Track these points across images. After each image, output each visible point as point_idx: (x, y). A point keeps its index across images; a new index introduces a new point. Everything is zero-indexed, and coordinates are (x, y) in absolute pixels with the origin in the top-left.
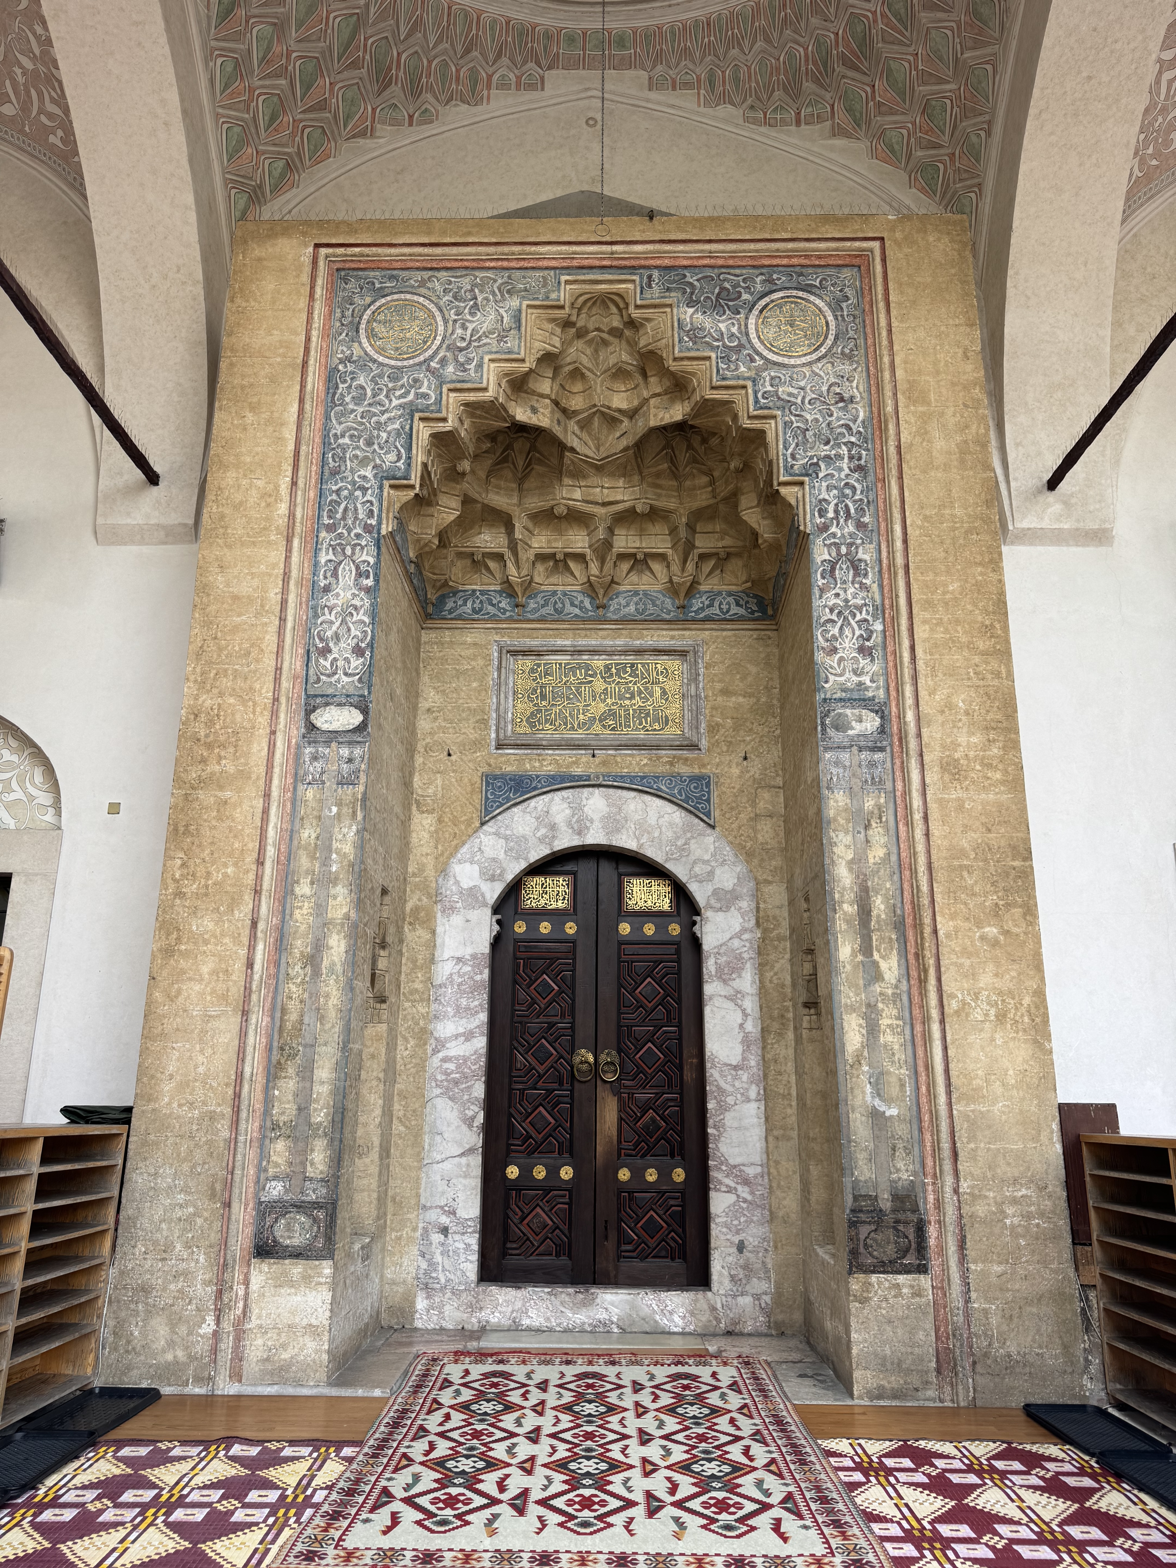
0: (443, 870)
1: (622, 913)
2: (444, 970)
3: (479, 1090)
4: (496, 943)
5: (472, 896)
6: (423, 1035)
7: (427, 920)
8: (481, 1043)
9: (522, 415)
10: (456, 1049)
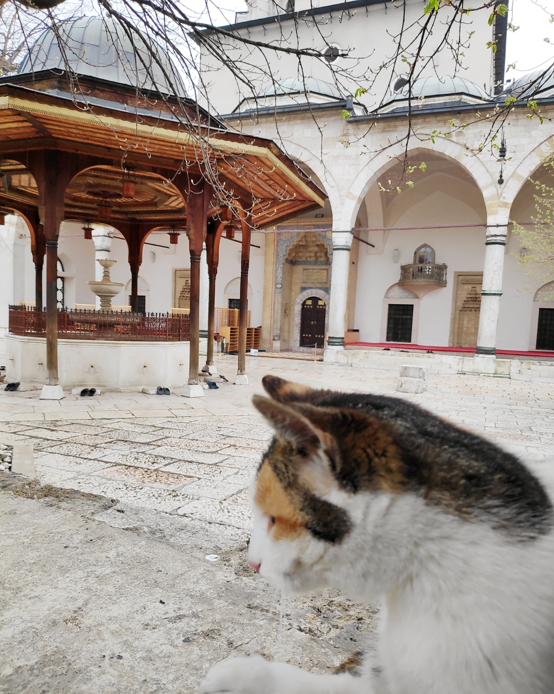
0: (296, 299)
1: (317, 305)
2: (296, 312)
3: (300, 326)
4: (302, 309)
5: (299, 303)
6: (293, 319)
7: (293, 306)
8: (300, 321)
9: (301, 243)
10: (297, 321)
